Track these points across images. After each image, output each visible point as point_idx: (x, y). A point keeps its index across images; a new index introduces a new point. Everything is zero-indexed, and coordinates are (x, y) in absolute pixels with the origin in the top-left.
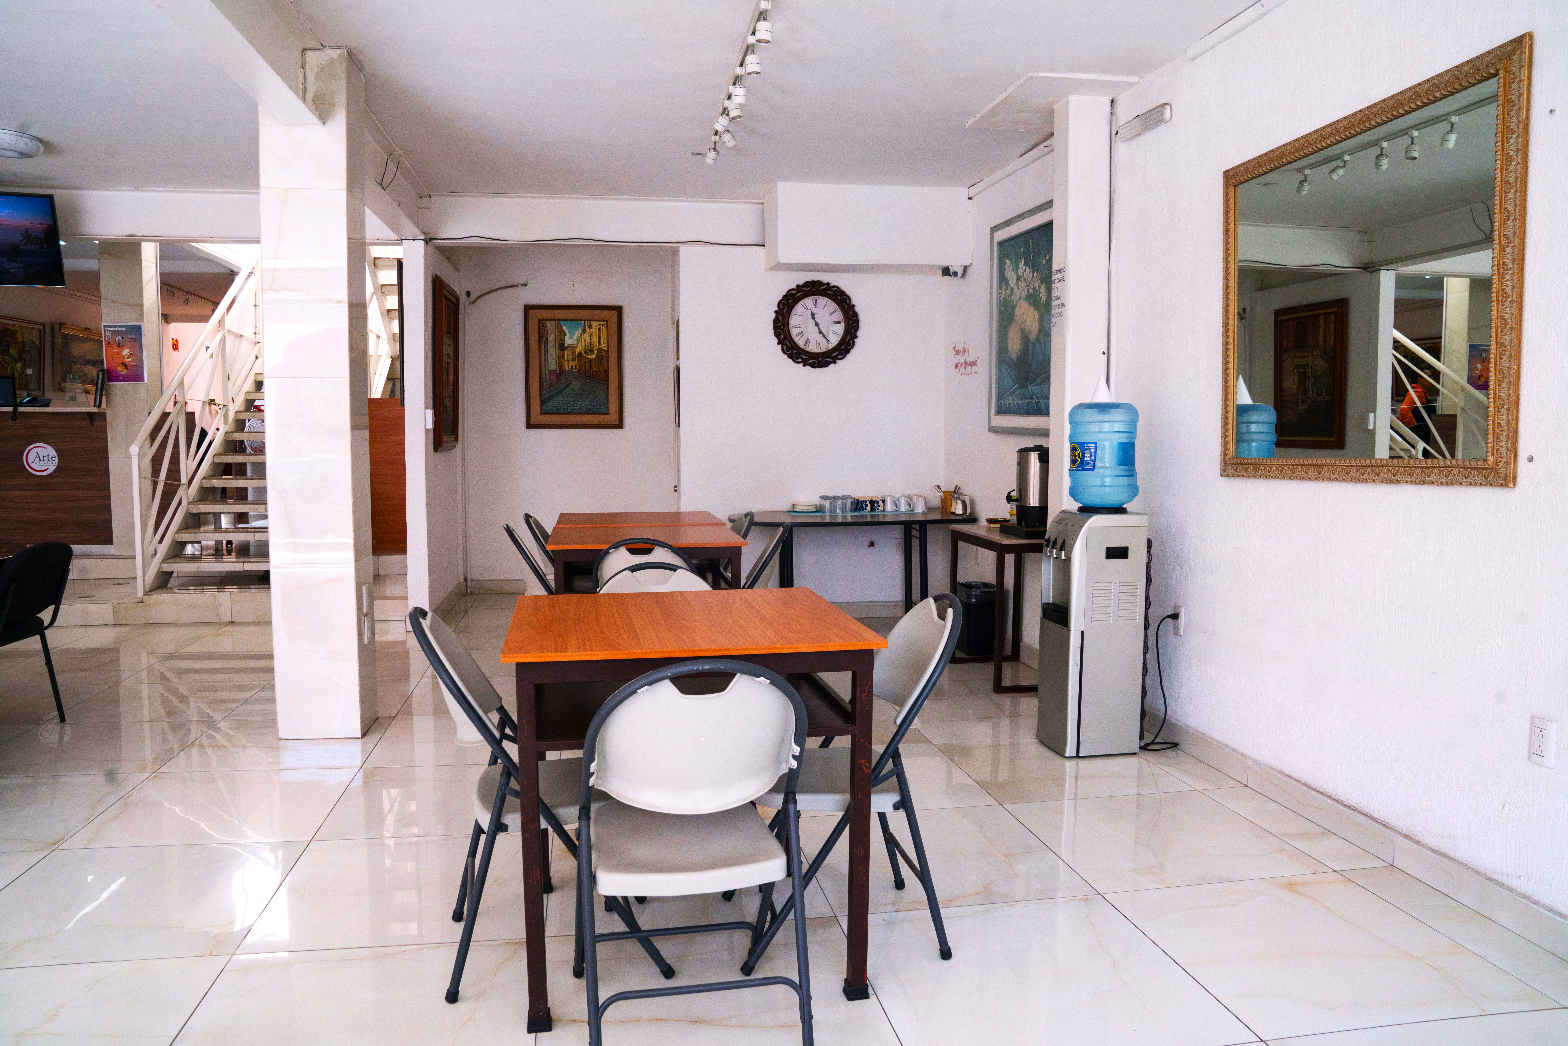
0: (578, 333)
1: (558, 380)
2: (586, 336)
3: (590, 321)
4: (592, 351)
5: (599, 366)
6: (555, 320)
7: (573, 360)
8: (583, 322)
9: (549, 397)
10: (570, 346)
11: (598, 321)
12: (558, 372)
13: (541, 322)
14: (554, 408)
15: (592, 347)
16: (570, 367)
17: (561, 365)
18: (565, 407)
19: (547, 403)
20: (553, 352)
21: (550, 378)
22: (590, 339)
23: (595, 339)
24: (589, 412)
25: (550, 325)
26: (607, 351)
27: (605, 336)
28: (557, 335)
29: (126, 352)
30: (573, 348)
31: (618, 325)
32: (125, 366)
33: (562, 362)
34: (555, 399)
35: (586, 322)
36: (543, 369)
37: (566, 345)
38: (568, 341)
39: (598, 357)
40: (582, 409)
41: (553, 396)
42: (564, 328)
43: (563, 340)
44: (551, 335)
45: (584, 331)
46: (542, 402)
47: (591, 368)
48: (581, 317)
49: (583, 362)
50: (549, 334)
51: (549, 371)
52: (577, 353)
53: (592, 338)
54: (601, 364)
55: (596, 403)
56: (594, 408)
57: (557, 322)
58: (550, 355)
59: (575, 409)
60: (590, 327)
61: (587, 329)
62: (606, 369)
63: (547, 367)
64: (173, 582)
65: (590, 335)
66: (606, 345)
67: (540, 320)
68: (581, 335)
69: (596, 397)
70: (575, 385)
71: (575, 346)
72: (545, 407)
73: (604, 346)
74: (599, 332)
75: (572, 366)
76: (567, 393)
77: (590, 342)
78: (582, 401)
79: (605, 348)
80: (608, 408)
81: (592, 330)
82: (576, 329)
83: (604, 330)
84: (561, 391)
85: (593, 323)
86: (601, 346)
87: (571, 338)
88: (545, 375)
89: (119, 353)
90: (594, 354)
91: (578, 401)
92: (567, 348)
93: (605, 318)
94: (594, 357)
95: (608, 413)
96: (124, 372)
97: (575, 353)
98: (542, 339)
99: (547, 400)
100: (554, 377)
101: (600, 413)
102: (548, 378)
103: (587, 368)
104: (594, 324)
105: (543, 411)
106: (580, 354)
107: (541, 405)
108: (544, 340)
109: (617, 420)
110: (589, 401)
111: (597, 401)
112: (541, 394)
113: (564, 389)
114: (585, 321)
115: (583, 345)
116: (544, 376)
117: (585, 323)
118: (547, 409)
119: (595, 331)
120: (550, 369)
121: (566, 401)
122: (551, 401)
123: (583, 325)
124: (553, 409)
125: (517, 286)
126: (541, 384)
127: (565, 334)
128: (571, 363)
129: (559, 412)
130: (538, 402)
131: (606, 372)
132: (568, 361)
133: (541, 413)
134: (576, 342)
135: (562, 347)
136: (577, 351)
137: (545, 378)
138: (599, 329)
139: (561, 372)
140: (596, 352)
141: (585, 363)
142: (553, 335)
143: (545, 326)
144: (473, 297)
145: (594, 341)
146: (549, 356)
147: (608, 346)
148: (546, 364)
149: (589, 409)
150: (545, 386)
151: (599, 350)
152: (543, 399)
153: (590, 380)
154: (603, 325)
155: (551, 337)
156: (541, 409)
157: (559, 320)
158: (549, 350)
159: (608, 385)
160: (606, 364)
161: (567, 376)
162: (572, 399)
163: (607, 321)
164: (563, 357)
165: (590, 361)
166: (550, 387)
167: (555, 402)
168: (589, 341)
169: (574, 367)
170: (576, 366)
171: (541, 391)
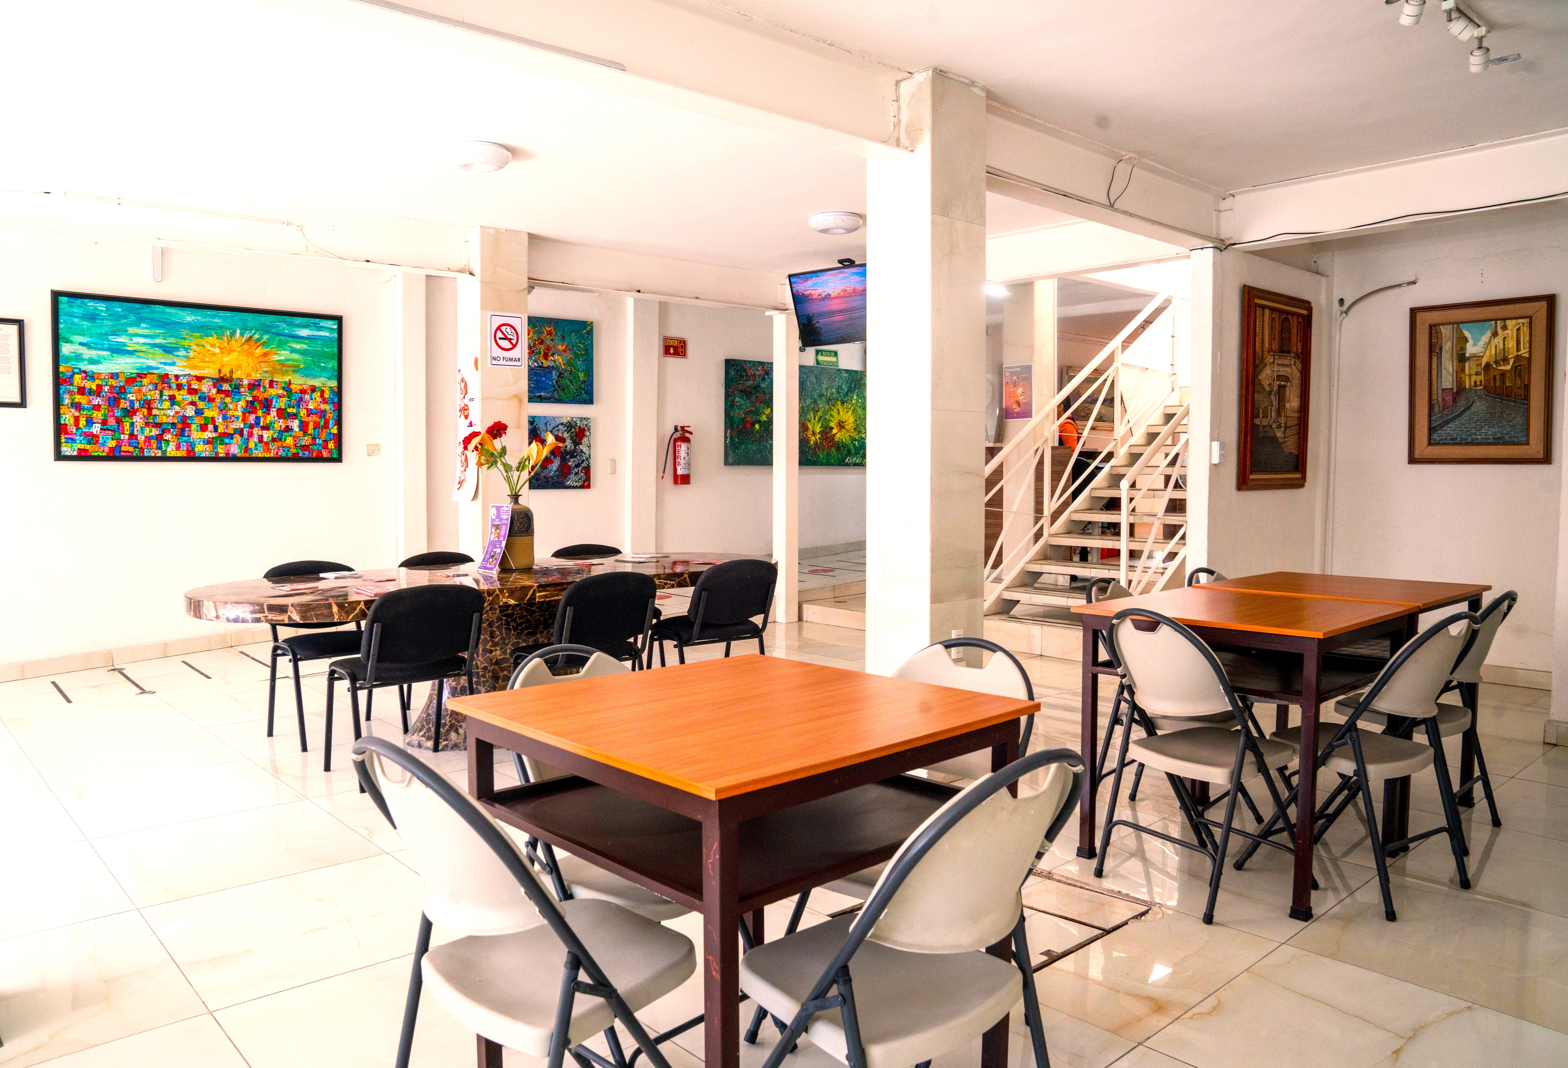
0: (1485, 338)
1: (1455, 400)
2: (1498, 340)
3: (1504, 319)
4: (1505, 360)
5: (1515, 380)
6: (1453, 324)
7: (1477, 374)
8: (1493, 322)
9: (1442, 423)
10: (1474, 356)
11: (1516, 318)
12: (1455, 390)
13: (1433, 328)
14: (1448, 438)
15: (1506, 354)
16: (1473, 383)
17: (1460, 382)
18: (1464, 436)
19: (1438, 432)
20: (1448, 365)
21: (1443, 400)
22: (1504, 345)
23: (1511, 344)
24: (1498, 441)
25: (1445, 331)
26: (1529, 360)
27: (1527, 339)
28: (1455, 342)
29: (1020, 391)
30: (1477, 357)
31: (1547, 323)
32: (1019, 403)
33: (1461, 378)
34: (1450, 425)
35: (1499, 322)
36: (1434, 387)
37: (1467, 355)
38: (1471, 349)
39: (1515, 368)
40: (1489, 439)
41: (1447, 422)
42: (1467, 333)
43: (1463, 349)
44: (1446, 342)
45: (1495, 334)
46: (1431, 430)
47: (1503, 382)
48: (1490, 316)
49: (1492, 376)
50: (1444, 342)
51: (1443, 390)
52: (1483, 364)
53: (1506, 343)
54: (1520, 376)
55: (1509, 429)
56: (1507, 437)
57: (1455, 326)
58: (1445, 369)
59: (1477, 439)
60: (1505, 328)
61: (1499, 331)
62: (1526, 383)
63: (1439, 385)
64: (1015, 611)
65: (1504, 338)
66: (1528, 350)
67: (1431, 327)
68: (1490, 340)
69: (1511, 421)
70: (1479, 406)
71: (1482, 354)
72: (1435, 436)
73: (1524, 352)
74: (1517, 335)
75: (1475, 382)
76: (1467, 418)
77: (1504, 349)
78: (1489, 428)
79: (1527, 355)
80: (1528, 436)
81: (1506, 331)
82: (1482, 334)
83: (1525, 330)
84: (1459, 415)
85: (1509, 322)
86: (1520, 353)
87: (1475, 345)
88: (1438, 396)
89: (1014, 392)
90: (1509, 364)
91: (1482, 427)
92: (1469, 358)
93: (1529, 313)
94: (1508, 367)
95: (1528, 443)
96: (1017, 410)
97: (1481, 365)
98: (1434, 349)
99: (1438, 428)
100: (1449, 398)
101: (1514, 444)
102: (1440, 400)
103: (1498, 384)
104: (1511, 324)
105: (1432, 441)
106: (1488, 365)
107: (1430, 435)
108: (1437, 350)
109: (1542, 453)
110: (1499, 427)
111: (1510, 426)
112: (1430, 421)
113: (1464, 412)
114: (1496, 320)
115: (1493, 352)
116: (1434, 397)
117: (1496, 323)
118: (1438, 439)
119: (1511, 332)
120: (1444, 387)
121: (1466, 428)
122: (1445, 428)
123: (1494, 326)
124: (1446, 439)
125: (1400, 285)
126: (1431, 407)
127: (1466, 340)
128: (1474, 378)
129: (1455, 443)
130: (1426, 430)
131: (1527, 387)
132: (1470, 375)
133: (1430, 444)
134: (1482, 350)
135: (1462, 358)
136: (1484, 361)
137: (1437, 399)
138: (1518, 329)
139: (1460, 390)
140: (1511, 362)
141: (1495, 377)
142: (1449, 344)
143: (1439, 333)
144: (1347, 304)
145: (1510, 346)
146: (1444, 371)
147: (1530, 352)
148: (1439, 381)
149: (1499, 438)
150: (1436, 409)
151: (1517, 358)
152: (1432, 426)
153: (1502, 399)
154: (1523, 324)
155: (1447, 347)
156: (1430, 439)
157: (1458, 323)
158: (1443, 362)
159: (1528, 405)
160: (1526, 377)
161: (1468, 395)
162: (1474, 425)
163: (1530, 318)
164: (1463, 370)
165: (1503, 374)
166: (1444, 410)
167: (1450, 430)
168: (1501, 347)
169: (1478, 383)
170: (1481, 381)
171: (1430, 416)
